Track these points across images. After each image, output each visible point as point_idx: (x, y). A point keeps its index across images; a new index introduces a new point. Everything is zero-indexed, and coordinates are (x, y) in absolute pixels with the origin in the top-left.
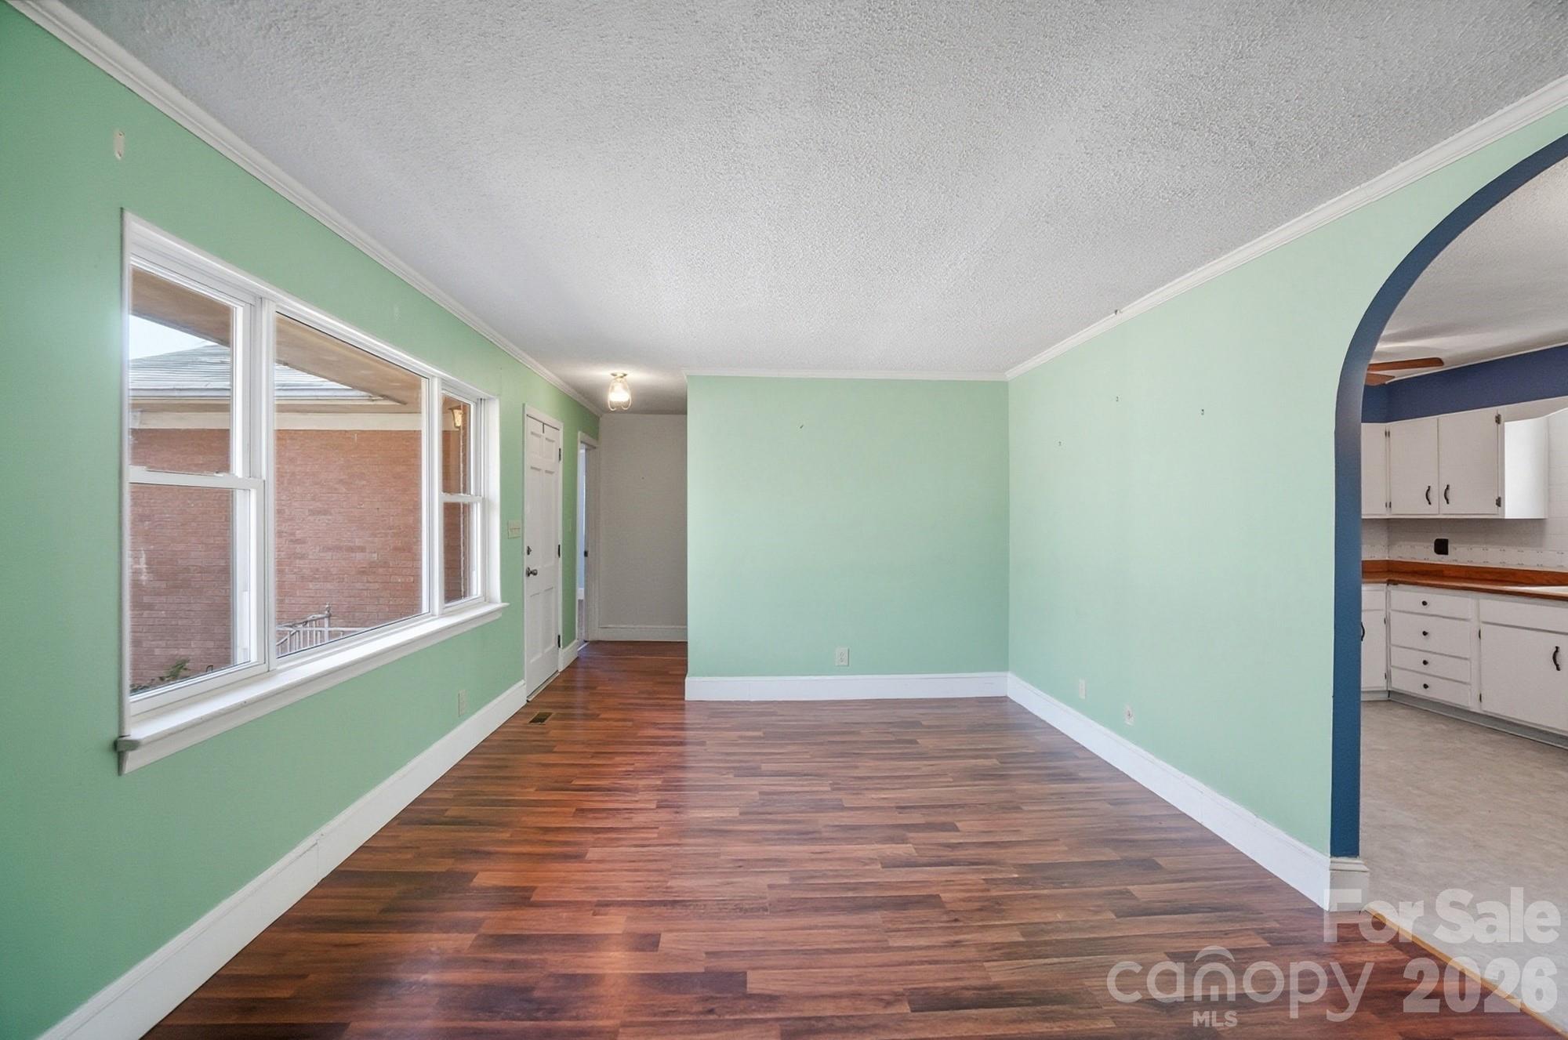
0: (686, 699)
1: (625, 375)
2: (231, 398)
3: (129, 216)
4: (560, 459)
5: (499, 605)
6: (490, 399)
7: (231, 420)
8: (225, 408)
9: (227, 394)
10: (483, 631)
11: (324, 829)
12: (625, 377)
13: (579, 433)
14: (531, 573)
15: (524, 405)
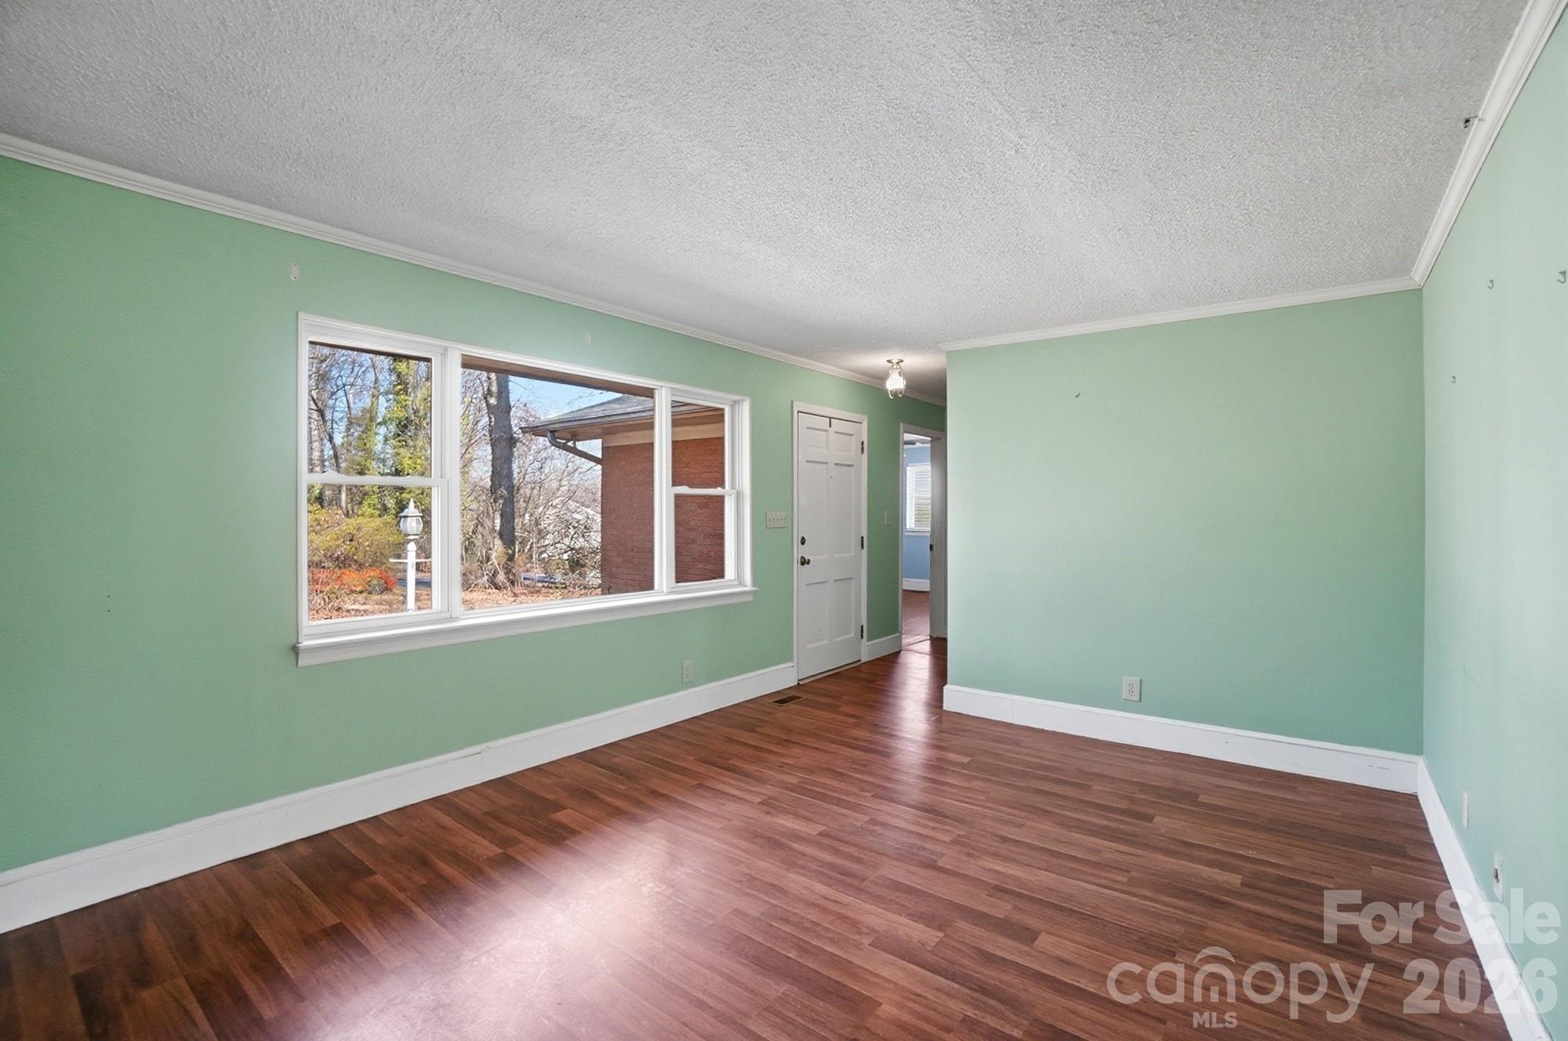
0: (944, 708)
1: (902, 361)
2: (652, 418)
3: (300, 313)
4: (863, 451)
5: (749, 587)
6: (744, 400)
7: (652, 436)
8: (650, 426)
9: (651, 413)
10: (727, 611)
11: (492, 744)
12: (900, 364)
13: (901, 424)
14: (804, 562)
15: (792, 402)
